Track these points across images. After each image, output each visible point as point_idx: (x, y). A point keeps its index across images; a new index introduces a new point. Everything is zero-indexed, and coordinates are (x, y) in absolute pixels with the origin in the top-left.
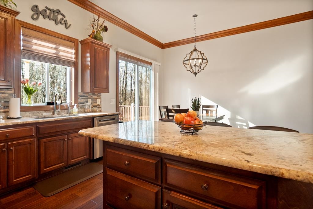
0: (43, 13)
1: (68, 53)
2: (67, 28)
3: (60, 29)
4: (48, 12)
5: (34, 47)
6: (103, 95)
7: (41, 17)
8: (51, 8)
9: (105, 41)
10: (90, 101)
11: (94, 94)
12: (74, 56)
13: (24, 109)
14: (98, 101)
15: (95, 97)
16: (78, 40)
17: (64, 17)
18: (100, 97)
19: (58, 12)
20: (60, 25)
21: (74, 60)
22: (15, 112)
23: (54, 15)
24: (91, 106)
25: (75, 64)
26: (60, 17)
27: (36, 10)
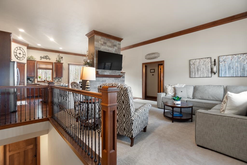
0: (43, 58)
1: (51, 67)
2: (50, 60)
3: (48, 61)
4: (44, 57)
5: (41, 66)
6: (62, 78)
7: (42, 59)
8: (45, 56)
9: (62, 62)
10: (57, 80)
11: (59, 78)
12: (52, 67)
13: (38, 81)
15: (59, 79)
16: (53, 62)
17: (49, 57)
18: (61, 79)
19: (47, 56)
20: (47, 59)
21: (52, 68)
22: (36, 82)
23: (46, 57)
24: (57, 81)
25: (52, 69)
26: (47, 57)
27: (41, 57)
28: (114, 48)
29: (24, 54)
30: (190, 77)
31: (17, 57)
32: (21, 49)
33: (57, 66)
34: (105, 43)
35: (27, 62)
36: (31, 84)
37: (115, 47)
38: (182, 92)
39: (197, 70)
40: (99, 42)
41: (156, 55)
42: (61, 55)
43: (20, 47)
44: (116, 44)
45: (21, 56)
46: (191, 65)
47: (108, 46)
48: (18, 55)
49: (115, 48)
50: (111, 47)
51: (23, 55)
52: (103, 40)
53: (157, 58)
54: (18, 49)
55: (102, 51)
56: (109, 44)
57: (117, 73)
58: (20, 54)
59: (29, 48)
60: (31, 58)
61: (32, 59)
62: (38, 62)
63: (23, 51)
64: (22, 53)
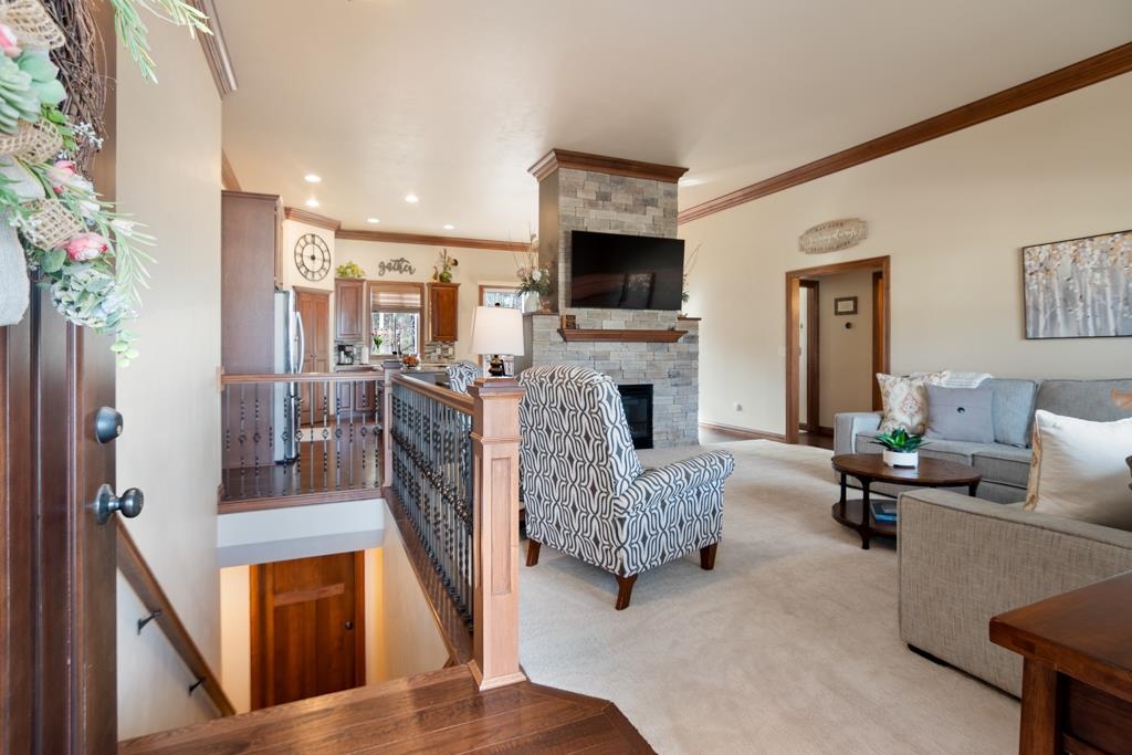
0: (390, 267)
1: (414, 299)
2: (411, 273)
3: (405, 277)
4: (393, 263)
5: (381, 301)
6: (456, 342)
7: (387, 271)
8: (395, 259)
9: (454, 280)
10: (439, 351)
11: (444, 342)
12: (419, 302)
13: (372, 358)
14: (450, 351)
15: (447, 346)
16: (423, 284)
17: (408, 262)
18: (452, 346)
19: (402, 260)
20: (404, 273)
21: (419, 306)
22: (366, 360)
23: (399, 265)
24: (439, 357)
25: (421, 311)
26: (405, 264)
27: (382, 266)
28: (645, 214)
29: (327, 257)
30: (1026, 337)
31: (303, 270)
32: (317, 241)
33: (438, 294)
34: (605, 197)
35: (336, 286)
36: (349, 366)
37: (648, 208)
38: (960, 409)
39: (1065, 300)
40: (580, 194)
41: (849, 232)
42: (453, 252)
43: (313, 236)
44: (656, 197)
45: (318, 263)
46: (1027, 276)
47: (617, 208)
48: (308, 262)
49: (652, 211)
50: (632, 212)
51: (324, 260)
52: (593, 186)
53: (857, 244)
54: (307, 243)
55: (589, 230)
56: (621, 197)
57: (660, 320)
58: (313, 258)
59: (341, 233)
60: (349, 270)
61: (351, 276)
62: (371, 283)
63: (323, 247)
64: (318, 255)
